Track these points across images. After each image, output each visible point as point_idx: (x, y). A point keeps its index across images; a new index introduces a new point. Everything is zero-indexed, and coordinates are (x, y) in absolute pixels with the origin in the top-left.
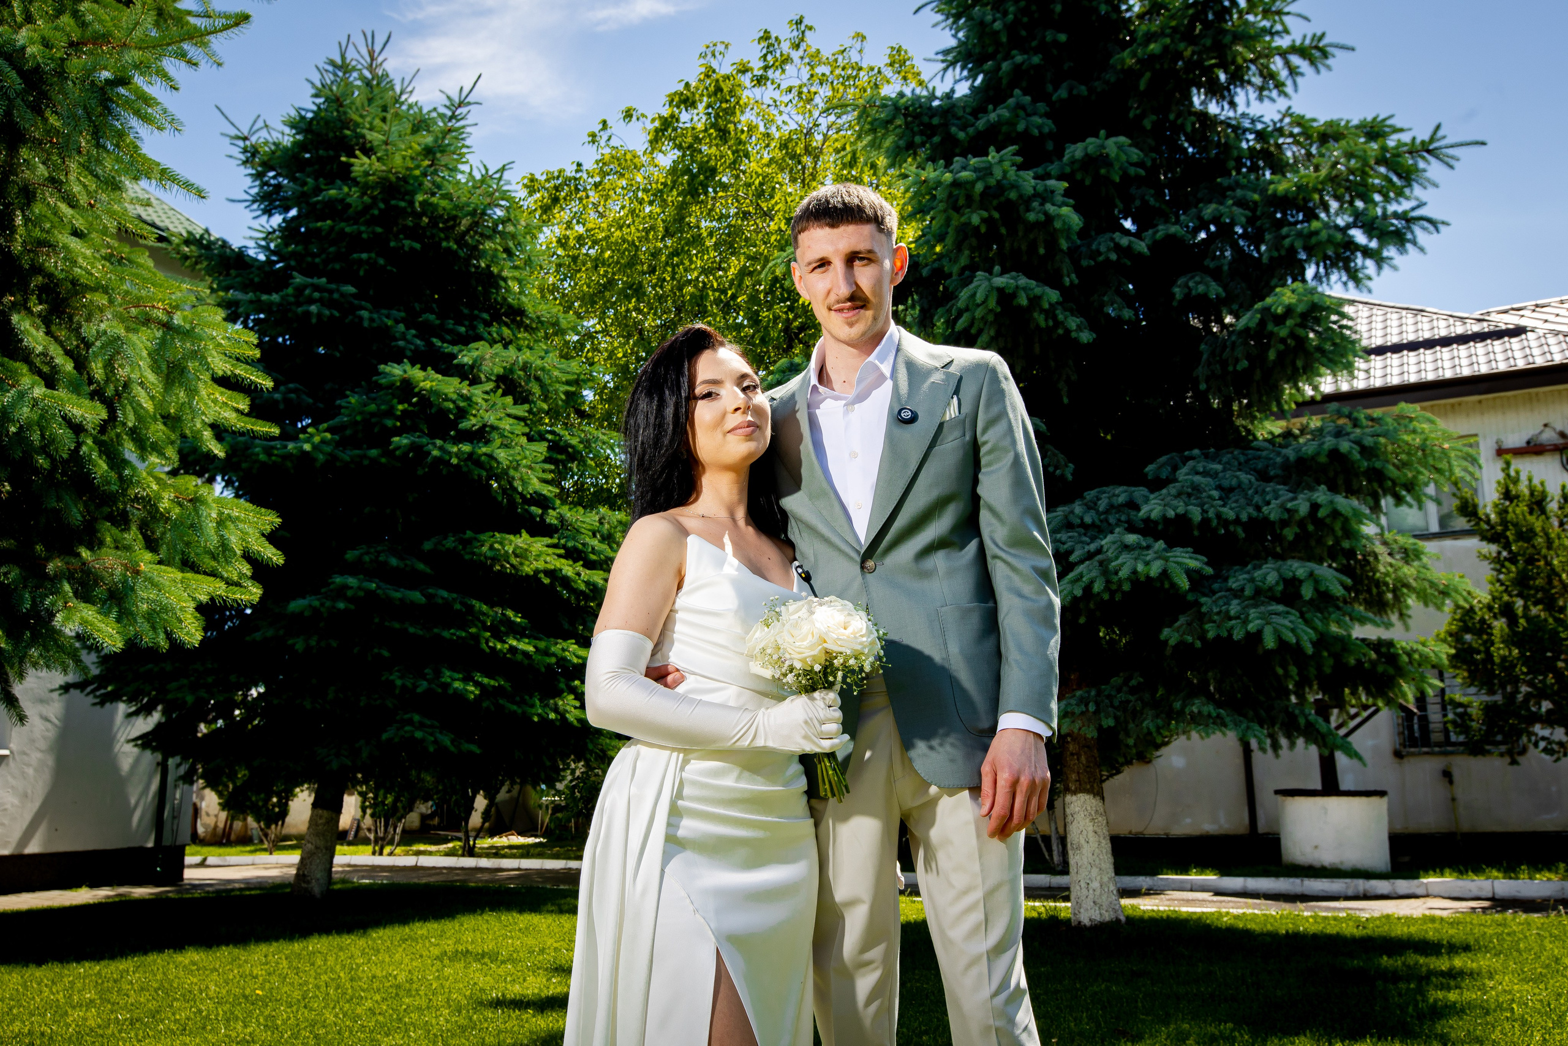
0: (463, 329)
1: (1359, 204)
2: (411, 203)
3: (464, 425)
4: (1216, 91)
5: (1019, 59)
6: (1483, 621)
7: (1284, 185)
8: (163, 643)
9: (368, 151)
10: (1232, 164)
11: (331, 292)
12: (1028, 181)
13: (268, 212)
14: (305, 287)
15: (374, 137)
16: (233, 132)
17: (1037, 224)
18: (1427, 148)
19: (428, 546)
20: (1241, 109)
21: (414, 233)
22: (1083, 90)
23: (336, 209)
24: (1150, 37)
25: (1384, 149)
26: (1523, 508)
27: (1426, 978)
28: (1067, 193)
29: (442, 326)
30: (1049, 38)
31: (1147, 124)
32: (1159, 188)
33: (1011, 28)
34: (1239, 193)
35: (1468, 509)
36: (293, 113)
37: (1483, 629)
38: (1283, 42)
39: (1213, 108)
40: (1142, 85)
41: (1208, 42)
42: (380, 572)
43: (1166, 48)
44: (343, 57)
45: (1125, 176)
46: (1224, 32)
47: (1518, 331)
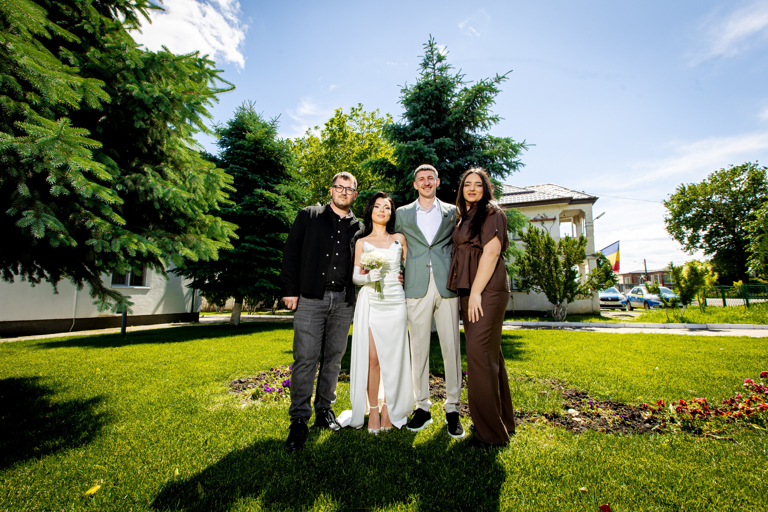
0: (276, 181)
1: (504, 158)
2: (262, 146)
3: (277, 205)
4: (471, 128)
5: (423, 116)
6: (523, 261)
7: (487, 152)
8: (208, 259)
9: (250, 132)
10: (474, 146)
11: (240, 169)
12: (426, 148)
13: (223, 147)
14: (233, 168)
15: (252, 128)
16: (213, 124)
17: (428, 159)
18: (522, 145)
19: (266, 236)
20: (477, 133)
21: (263, 154)
22: (439, 126)
23: (241, 147)
24: (456, 113)
25: (512, 145)
26: (533, 234)
27: (512, 345)
28: (435, 152)
29: (270, 180)
30: (431, 112)
31: (454, 135)
32: (456, 152)
33: (421, 108)
34: (476, 154)
35: (521, 234)
36: (229, 120)
37: (522, 263)
38: (488, 117)
39: (470, 132)
40: (454, 125)
41: (470, 115)
42: (254, 242)
43: (460, 116)
44: (243, 106)
45: (449, 148)
46: (473, 113)
47: (533, 192)
